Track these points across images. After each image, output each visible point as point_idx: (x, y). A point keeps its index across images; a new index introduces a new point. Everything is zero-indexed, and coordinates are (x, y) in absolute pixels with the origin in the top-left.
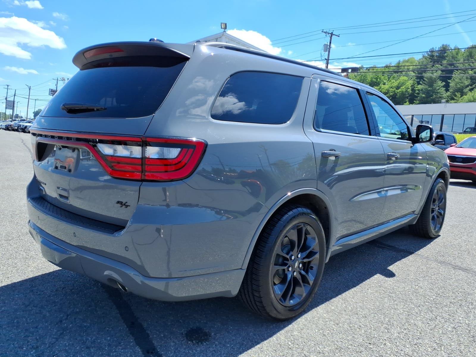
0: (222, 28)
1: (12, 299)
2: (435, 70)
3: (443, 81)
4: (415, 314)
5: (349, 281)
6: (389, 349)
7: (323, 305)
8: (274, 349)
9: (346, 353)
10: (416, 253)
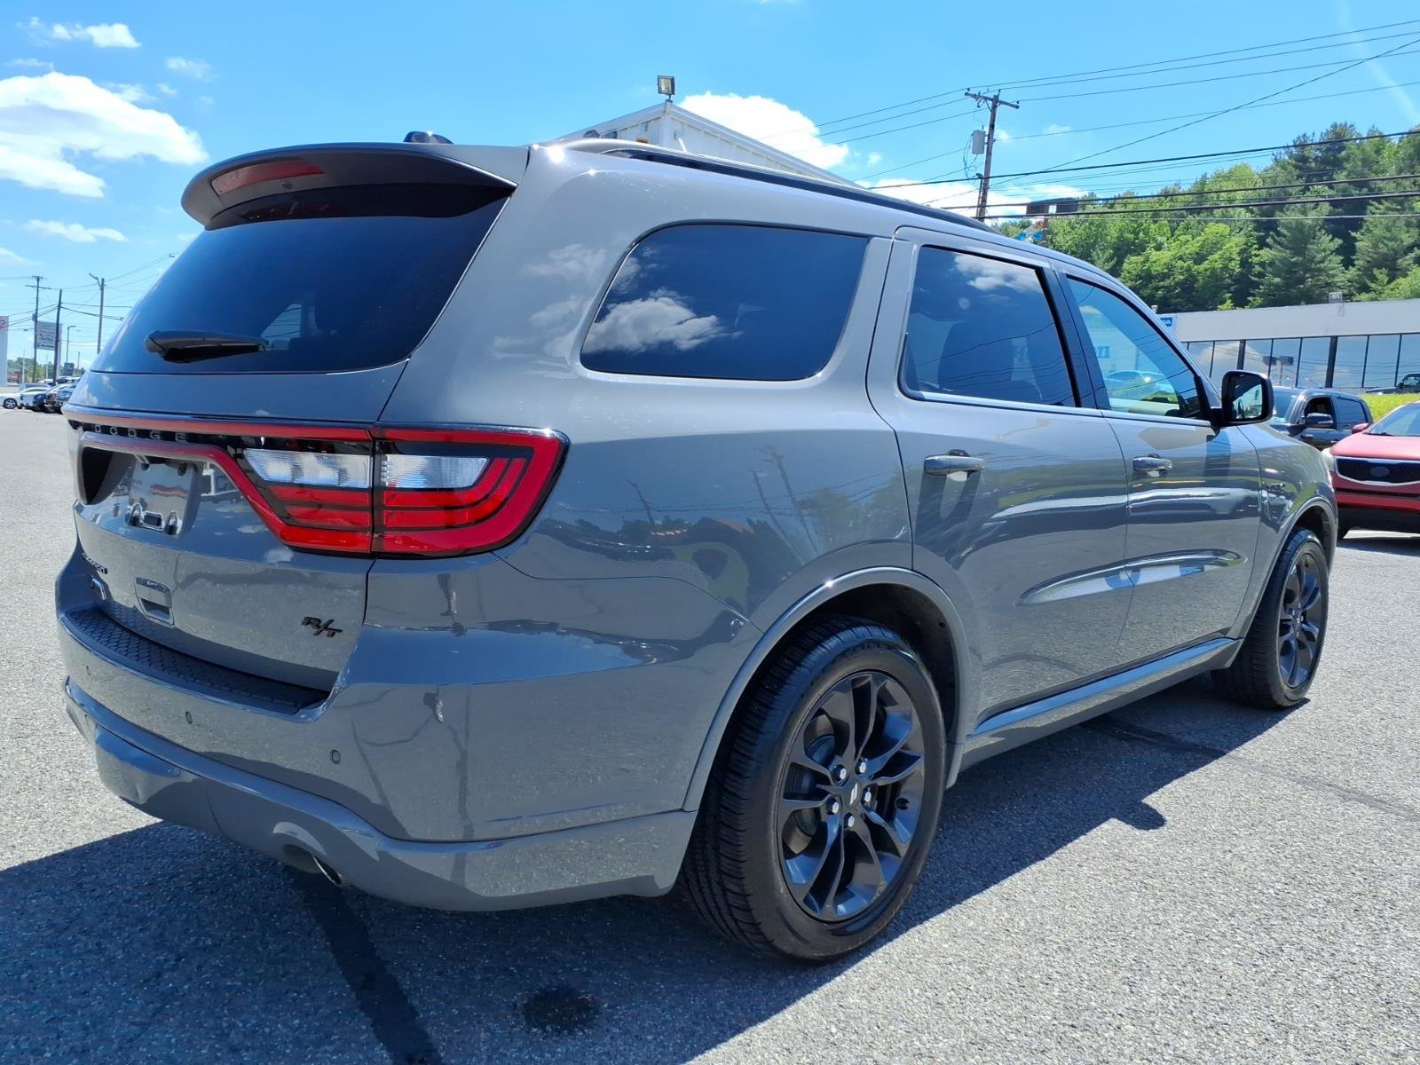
0: (660, 92)
1: (17, 911)
2: (1313, 202)
3: (1335, 234)
4: (1217, 938)
5: (1026, 840)
6: (1130, 1043)
7: (943, 915)
8: (785, 1045)
9: (999, 1056)
10: (1233, 753)
